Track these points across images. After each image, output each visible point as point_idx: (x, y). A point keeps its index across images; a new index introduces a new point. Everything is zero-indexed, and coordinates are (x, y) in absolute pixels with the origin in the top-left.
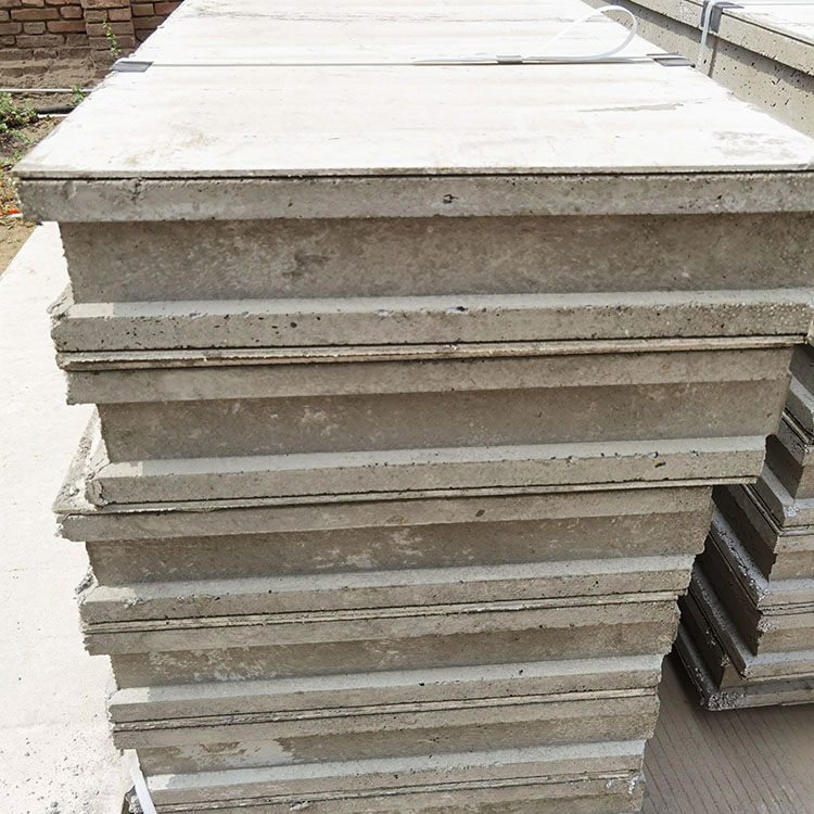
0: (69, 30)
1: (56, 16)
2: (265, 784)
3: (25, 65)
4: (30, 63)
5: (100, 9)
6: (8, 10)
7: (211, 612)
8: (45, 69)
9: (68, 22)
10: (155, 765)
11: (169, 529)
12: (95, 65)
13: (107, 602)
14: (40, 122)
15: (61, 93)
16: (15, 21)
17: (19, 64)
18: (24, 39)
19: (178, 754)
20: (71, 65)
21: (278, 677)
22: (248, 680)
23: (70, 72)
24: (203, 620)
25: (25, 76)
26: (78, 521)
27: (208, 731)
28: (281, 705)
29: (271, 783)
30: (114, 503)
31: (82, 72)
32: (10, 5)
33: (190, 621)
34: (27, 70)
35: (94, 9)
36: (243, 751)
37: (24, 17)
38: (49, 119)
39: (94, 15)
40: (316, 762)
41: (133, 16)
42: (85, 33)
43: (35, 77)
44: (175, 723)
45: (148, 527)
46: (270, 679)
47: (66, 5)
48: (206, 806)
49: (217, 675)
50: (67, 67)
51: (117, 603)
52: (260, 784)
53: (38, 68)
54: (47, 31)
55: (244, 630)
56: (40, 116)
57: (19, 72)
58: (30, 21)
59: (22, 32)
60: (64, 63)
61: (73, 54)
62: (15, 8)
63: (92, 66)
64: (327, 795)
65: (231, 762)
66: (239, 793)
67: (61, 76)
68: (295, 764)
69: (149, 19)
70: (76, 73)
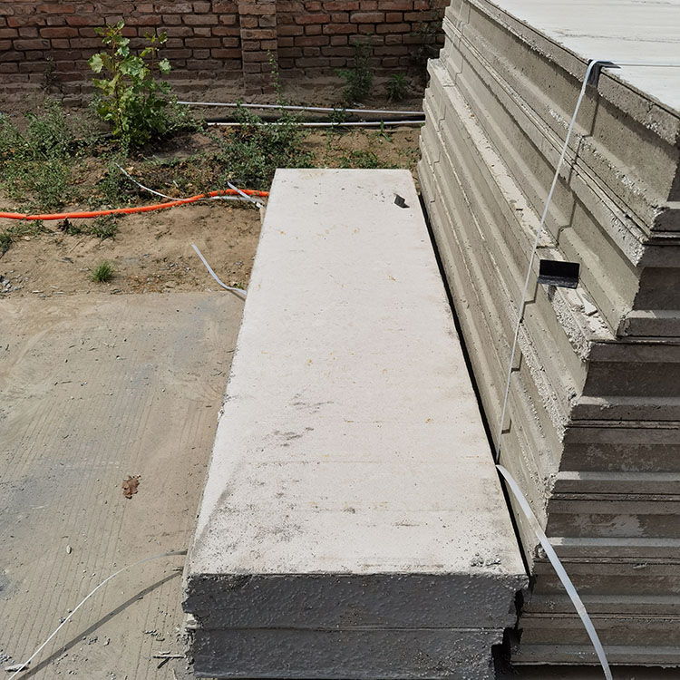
0: (228, 56)
1: (219, 45)
2: (626, 547)
3: (192, 84)
4: (196, 82)
5: (255, 40)
6: (183, 38)
7: (650, 417)
8: (207, 87)
9: (227, 50)
10: (555, 529)
11: (652, 356)
12: (246, 85)
13: (591, 405)
14: (210, 129)
15: (220, 107)
16: (188, 48)
17: (186, 82)
18: (192, 63)
19: (572, 523)
20: (227, 84)
21: (660, 471)
22: (641, 471)
23: (226, 90)
24: (642, 423)
25: (191, 92)
26: (601, 347)
27: (608, 504)
28: (661, 490)
29: (629, 547)
30: (631, 336)
31: (234, 90)
32: (185, 35)
33: (634, 423)
34: (193, 88)
35: (250, 40)
36: (613, 525)
37: (195, 45)
38: (217, 127)
39: (250, 45)
40: (656, 537)
41: (278, 47)
42: (241, 59)
43: (199, 94)
44: (590, 497)
45: (640, 354)
46: (654, 472)
47: (227, 36)
48: (581, 560)
49: (623, 467)
50: (223, 86)
51: (596, 406)
52: (622, 547)
53: (201, 86)
54: (211, 56)
55: (664, 432)
56: (209, 124)
57: (186, 89)
58: (198, 48)
59: (192, 57)
60: (221, 83)
61: (229, 76)
62: (188, 37)
63: (243, 86)
64: (660, 560)
65: (603, 532)
66: (605, 553)
67: (220, 93)
68: (642, 537)
69: (289, 49)
70: (230, 91)
